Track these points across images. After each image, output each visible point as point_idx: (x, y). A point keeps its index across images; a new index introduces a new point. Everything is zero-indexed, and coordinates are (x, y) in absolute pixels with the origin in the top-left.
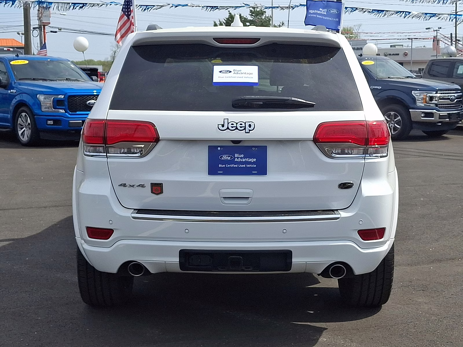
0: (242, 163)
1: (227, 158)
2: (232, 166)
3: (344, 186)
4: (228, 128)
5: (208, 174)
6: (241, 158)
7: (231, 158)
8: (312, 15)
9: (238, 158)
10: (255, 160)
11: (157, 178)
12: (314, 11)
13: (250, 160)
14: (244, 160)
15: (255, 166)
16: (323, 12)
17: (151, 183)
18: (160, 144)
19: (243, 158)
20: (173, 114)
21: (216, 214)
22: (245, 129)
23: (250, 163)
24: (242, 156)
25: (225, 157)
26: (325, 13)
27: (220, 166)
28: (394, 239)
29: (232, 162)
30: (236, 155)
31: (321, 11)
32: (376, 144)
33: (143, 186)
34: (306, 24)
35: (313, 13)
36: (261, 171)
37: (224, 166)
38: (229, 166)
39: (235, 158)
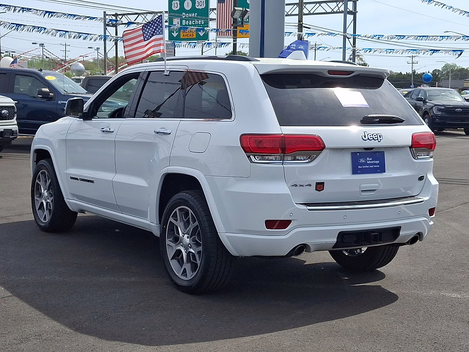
0: (371, 164)
1: (363, 161)
2: (366, 167)
3: (421, 178)
4: (368, 139)
5: (352, 174)
7: (365, 161)
9: (369, 161)
10: (378, 162)
11: (320, 178)
13: (376, 162)
14: (372, 162)
17: (316, 183)
18: (324, 151)
19: (372, 161)
20: (332, 129)
22: (378, 139)
23: (375, 164)
24: (371, 159)
25: (362, 161)
27: (359, 167)
29: (366, 164)
30: (368, 159)
33: (310, 185)
36: (382, 170)
37: (361, 167)
38: (364, 167)
39: (367, 161)
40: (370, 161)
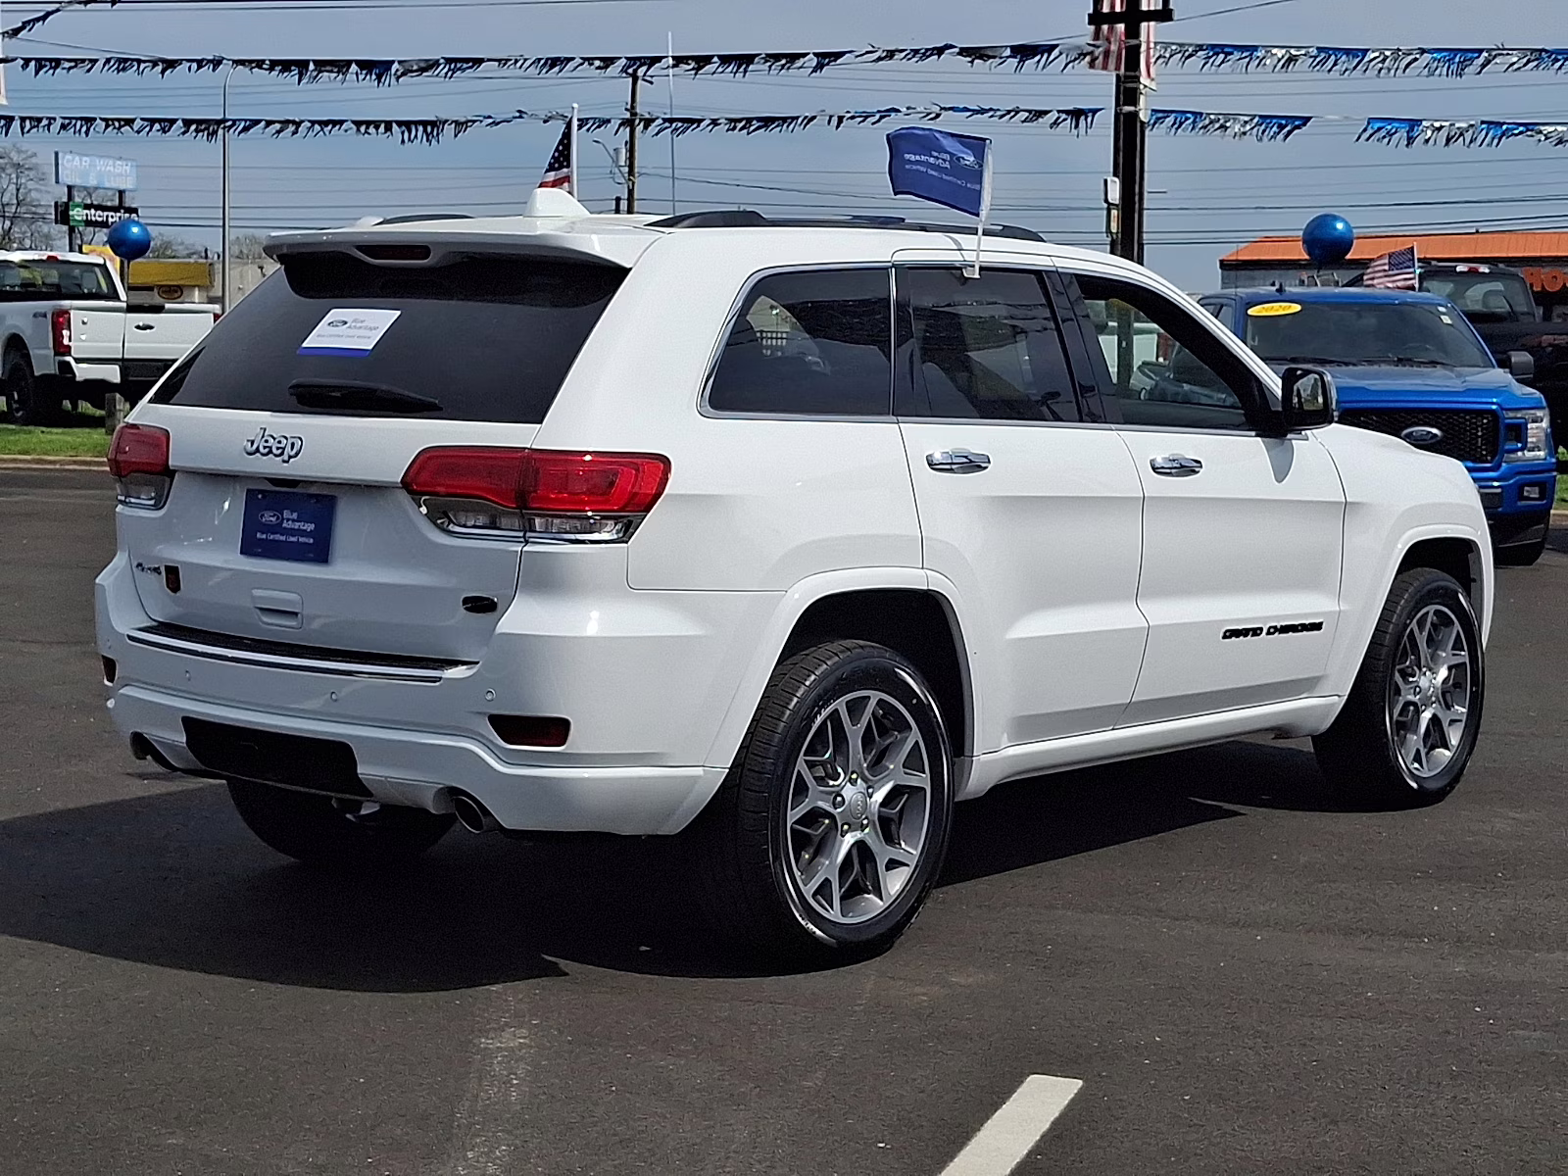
0: (293, 532)
1: (272, 519)
2: (278, 537)
4: (258, 450)
5: (241, 553)
6: (293, 521)
7: (277, 520)
8: (914, 167)
9: (288, 520)
10: (313, 527)
12: (918, 158)
13: (306, 527)
14: (297, 525)
15: (311, 541)
16: (940, 161)
17: (165, 566)
19: (295, 521)
21: (250, 646)
23: (303, 533)
24: (295, 516)
25: (268, 517)
26: (947, 165)
27: (258, 535)
28: (727, 770)
29: (277, 528)
30: (286, 514)
31: (937, 158)
32: (587, 508)
33: (158, 571)
34: (897, 190)
35: (917, 162)
36: (320, 552)
37: (264, 536)
38: (272, 537)
39: (283, 519)
40: (290, 522)
